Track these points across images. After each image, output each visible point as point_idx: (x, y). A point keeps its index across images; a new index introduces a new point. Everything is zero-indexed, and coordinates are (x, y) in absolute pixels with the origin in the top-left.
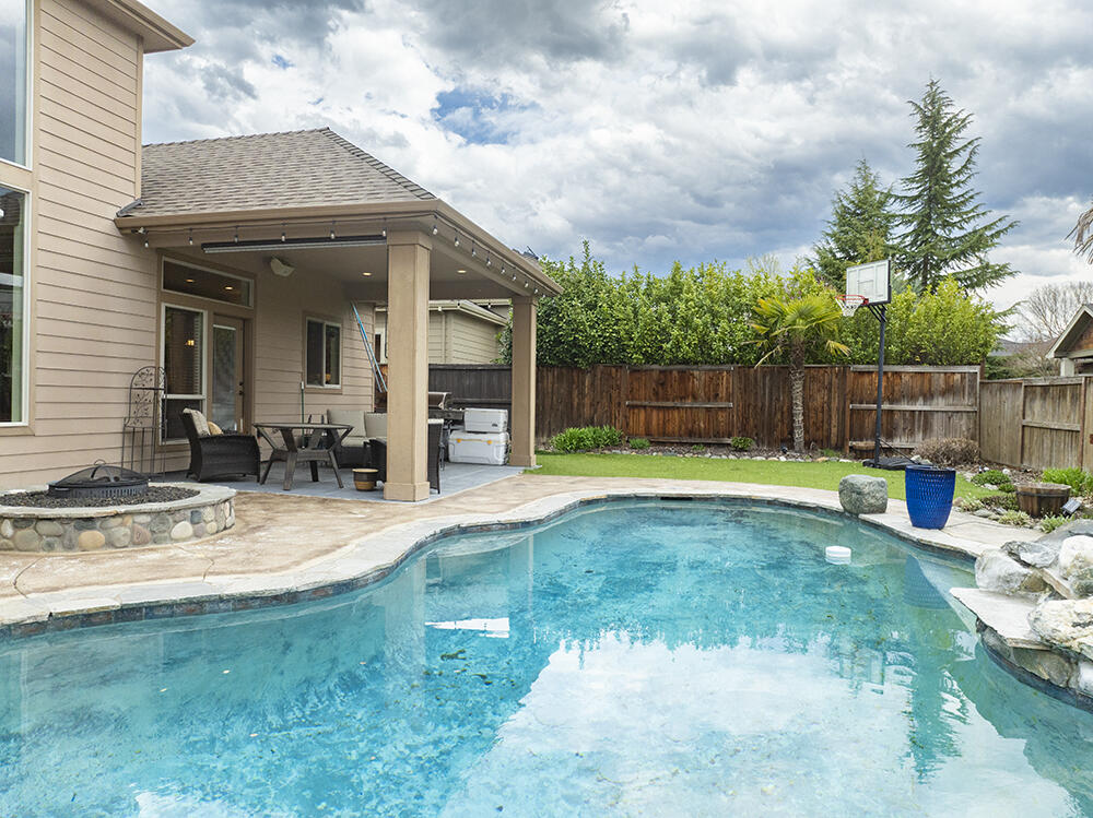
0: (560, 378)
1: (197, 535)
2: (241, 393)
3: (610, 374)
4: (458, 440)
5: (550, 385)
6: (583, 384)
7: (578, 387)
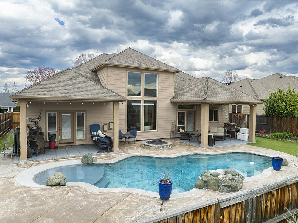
0: (278, 119)
1: (163, 149)
2: (194, 124)
3: (291, 119)
4: (238, 134)
5: (276, 121)
6: (284, 121)
7: (283, 122)
